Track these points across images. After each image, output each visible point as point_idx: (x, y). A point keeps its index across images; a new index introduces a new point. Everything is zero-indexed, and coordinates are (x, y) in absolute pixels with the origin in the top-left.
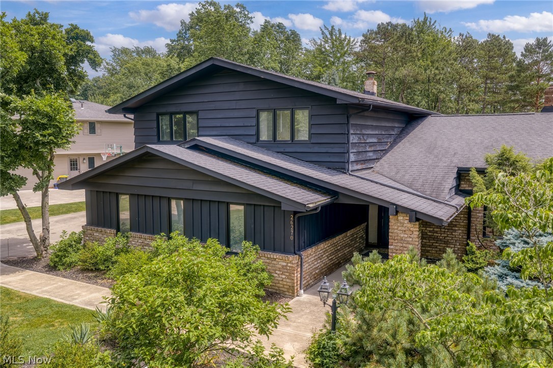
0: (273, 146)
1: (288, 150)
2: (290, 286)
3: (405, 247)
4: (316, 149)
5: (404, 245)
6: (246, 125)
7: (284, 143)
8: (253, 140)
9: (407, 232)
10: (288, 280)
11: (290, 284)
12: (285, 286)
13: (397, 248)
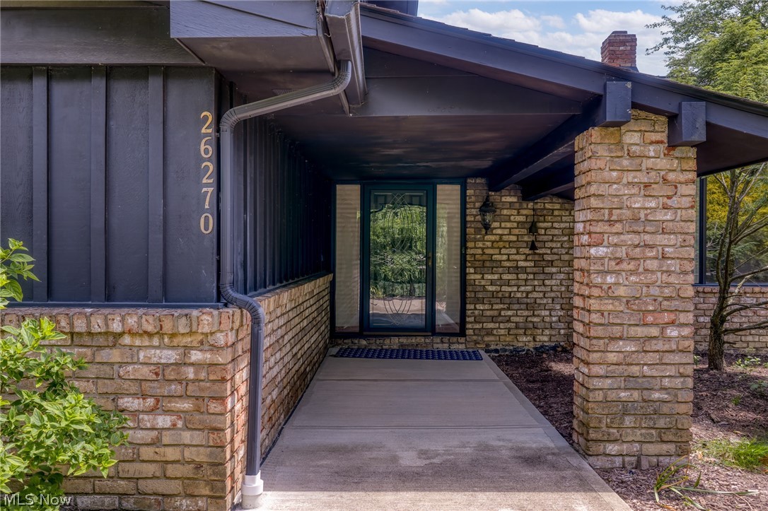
2: (199, 466)
3: (651, 247)
5: (647, 237)
9: (657, 190)
10: (187, 437)
11: (202, 456)
12: (171, 470)
13: (621, 253)
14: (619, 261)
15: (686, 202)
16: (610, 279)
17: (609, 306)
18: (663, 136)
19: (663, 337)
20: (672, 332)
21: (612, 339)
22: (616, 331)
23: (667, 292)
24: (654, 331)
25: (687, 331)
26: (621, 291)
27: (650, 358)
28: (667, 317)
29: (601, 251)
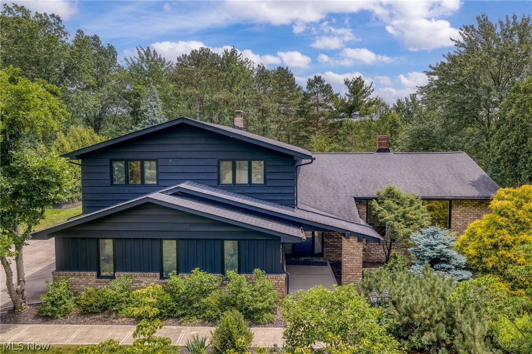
0: (234, 187)
1: (246, 191)
3: (355, 259)
4: (271, 190)
5: (354, 257)
6: (207, 171)
7: (243, 185)
8: (215, 183)
9: (356, 249)
13: (349, 260)
14: (349, 261)
15: (361, 251)
16: (347, 264)
17: (347, 269)
18: (357, 239)
19: (356, 274)
20: (358, 274)
21: (347, 275)
22: (348, 273)
23: (357, 267)
24: (355, 274)
25: (361, 273)
26: (349, 266)
27: (354, 278)
28: (357, 271)
29: (345, 259)
